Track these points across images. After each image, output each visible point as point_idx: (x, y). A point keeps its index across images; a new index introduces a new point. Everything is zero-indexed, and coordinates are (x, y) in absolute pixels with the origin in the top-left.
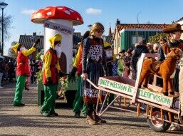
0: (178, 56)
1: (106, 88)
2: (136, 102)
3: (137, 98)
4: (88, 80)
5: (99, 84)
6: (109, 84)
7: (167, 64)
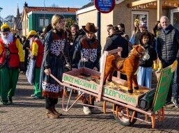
0: (141, 54)
1: (71, 85)
2: (102, 100)
3: (102, 96)
4: (51, 75)
5: (63, 80)
6: (74, 81)
7: (131, 62)
